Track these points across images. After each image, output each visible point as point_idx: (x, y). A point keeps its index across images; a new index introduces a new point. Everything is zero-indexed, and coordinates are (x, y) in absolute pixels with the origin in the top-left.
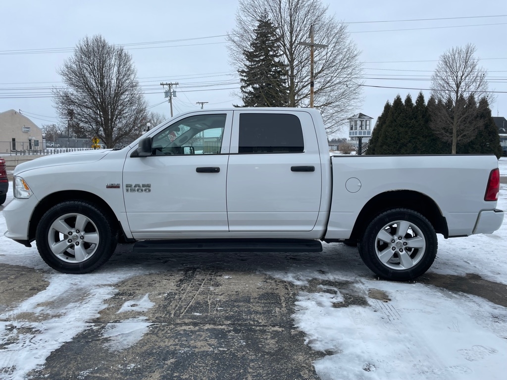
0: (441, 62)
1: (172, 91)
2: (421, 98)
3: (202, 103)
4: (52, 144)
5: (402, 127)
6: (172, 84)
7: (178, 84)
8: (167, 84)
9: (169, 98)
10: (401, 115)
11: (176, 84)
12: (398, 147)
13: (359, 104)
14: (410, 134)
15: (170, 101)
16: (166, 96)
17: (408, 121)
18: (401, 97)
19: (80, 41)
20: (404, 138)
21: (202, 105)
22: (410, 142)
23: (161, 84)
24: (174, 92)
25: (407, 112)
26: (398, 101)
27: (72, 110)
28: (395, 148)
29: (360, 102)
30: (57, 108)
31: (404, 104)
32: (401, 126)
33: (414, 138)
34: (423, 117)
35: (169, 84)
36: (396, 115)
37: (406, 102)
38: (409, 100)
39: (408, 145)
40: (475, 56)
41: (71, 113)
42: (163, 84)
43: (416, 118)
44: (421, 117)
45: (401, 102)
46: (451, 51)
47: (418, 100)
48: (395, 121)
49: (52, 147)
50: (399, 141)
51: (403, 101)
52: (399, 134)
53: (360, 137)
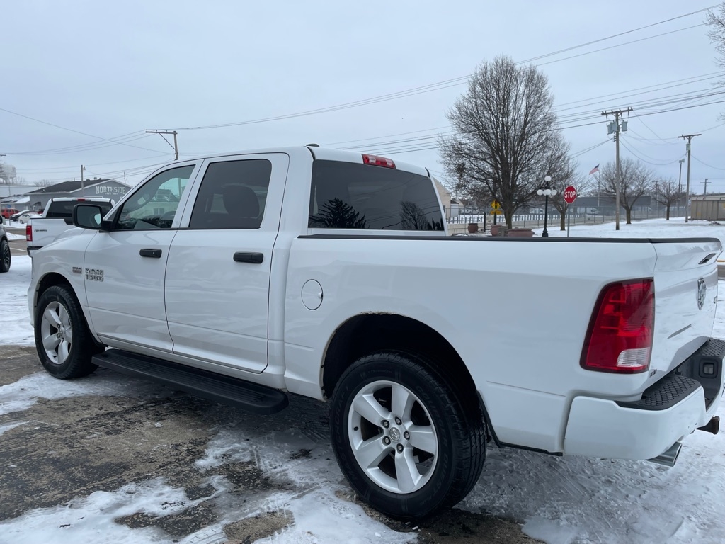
1: (620, 123)
3: (689, 136)
4: (469, 210)
6: (621, 112)
7: (632, 110)
8: (612, 113)
9: (614, 134)
11: (628, 110)
15: (617, 139)
16: (610, 132)
19: (476, 69)
21: (690, 139)
23: (603, 114)
24: (625, 124)
27: (464, 164)
30: (444, 163)
35: (617, 112)
41: (460, 169)
42: (606, 114)
49: (470, 214)
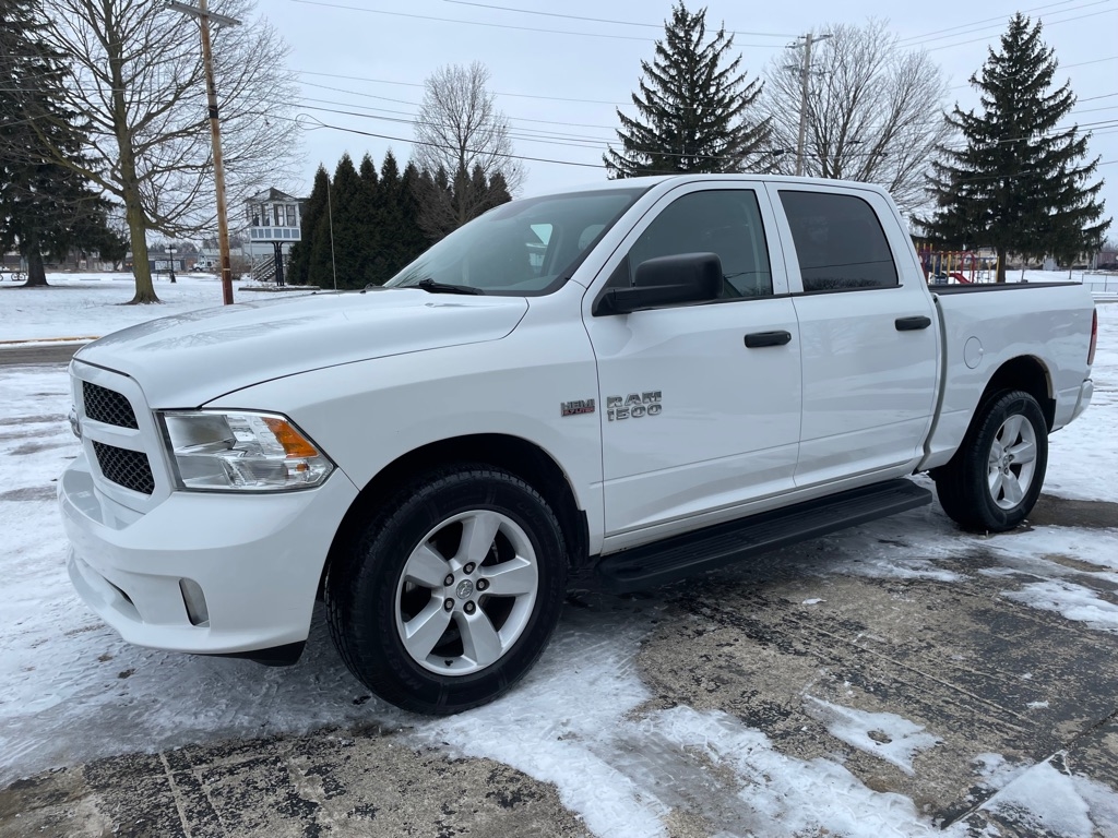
0: (429, 94)
2: (390, 163)
5: (362, 222)
10: (356, 196)
12: (357, 265)
13: (295, 168)
14: (378, 237)
17: (372, 211)
18: (352, 158)
20: (368, 246)
22: (380, 254)
25: (368, 192)
26: (345, 166)
28: (351, 266)
29: (298, 163)
31: (359, 174)
32: (358, 220)
33: (387, 247)
34: (399, 204)
36: (346, 195)
37: (362, 170)
38: (367, 165)
39: (377, 261)
40: (488, 87)
43: (385, 204)
44: (395, 202)
45: (353, 169)
46: (445, 73)
47: (385, 167)
48: (346, 209)
50: (359, 251)
51: (357, 167)
52: (356, 237)
53: (277, 242)
